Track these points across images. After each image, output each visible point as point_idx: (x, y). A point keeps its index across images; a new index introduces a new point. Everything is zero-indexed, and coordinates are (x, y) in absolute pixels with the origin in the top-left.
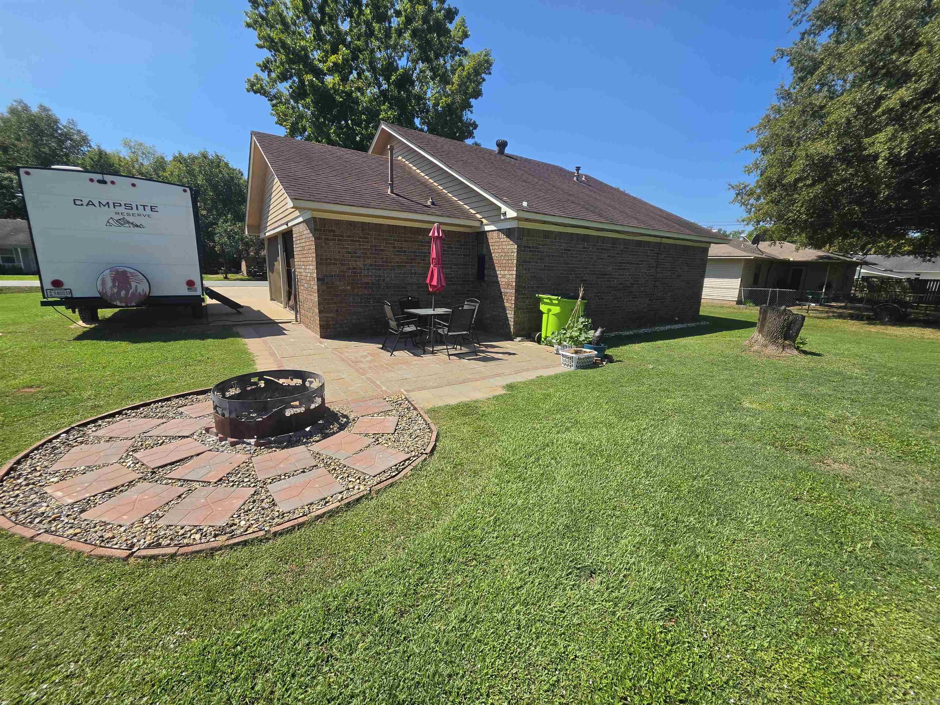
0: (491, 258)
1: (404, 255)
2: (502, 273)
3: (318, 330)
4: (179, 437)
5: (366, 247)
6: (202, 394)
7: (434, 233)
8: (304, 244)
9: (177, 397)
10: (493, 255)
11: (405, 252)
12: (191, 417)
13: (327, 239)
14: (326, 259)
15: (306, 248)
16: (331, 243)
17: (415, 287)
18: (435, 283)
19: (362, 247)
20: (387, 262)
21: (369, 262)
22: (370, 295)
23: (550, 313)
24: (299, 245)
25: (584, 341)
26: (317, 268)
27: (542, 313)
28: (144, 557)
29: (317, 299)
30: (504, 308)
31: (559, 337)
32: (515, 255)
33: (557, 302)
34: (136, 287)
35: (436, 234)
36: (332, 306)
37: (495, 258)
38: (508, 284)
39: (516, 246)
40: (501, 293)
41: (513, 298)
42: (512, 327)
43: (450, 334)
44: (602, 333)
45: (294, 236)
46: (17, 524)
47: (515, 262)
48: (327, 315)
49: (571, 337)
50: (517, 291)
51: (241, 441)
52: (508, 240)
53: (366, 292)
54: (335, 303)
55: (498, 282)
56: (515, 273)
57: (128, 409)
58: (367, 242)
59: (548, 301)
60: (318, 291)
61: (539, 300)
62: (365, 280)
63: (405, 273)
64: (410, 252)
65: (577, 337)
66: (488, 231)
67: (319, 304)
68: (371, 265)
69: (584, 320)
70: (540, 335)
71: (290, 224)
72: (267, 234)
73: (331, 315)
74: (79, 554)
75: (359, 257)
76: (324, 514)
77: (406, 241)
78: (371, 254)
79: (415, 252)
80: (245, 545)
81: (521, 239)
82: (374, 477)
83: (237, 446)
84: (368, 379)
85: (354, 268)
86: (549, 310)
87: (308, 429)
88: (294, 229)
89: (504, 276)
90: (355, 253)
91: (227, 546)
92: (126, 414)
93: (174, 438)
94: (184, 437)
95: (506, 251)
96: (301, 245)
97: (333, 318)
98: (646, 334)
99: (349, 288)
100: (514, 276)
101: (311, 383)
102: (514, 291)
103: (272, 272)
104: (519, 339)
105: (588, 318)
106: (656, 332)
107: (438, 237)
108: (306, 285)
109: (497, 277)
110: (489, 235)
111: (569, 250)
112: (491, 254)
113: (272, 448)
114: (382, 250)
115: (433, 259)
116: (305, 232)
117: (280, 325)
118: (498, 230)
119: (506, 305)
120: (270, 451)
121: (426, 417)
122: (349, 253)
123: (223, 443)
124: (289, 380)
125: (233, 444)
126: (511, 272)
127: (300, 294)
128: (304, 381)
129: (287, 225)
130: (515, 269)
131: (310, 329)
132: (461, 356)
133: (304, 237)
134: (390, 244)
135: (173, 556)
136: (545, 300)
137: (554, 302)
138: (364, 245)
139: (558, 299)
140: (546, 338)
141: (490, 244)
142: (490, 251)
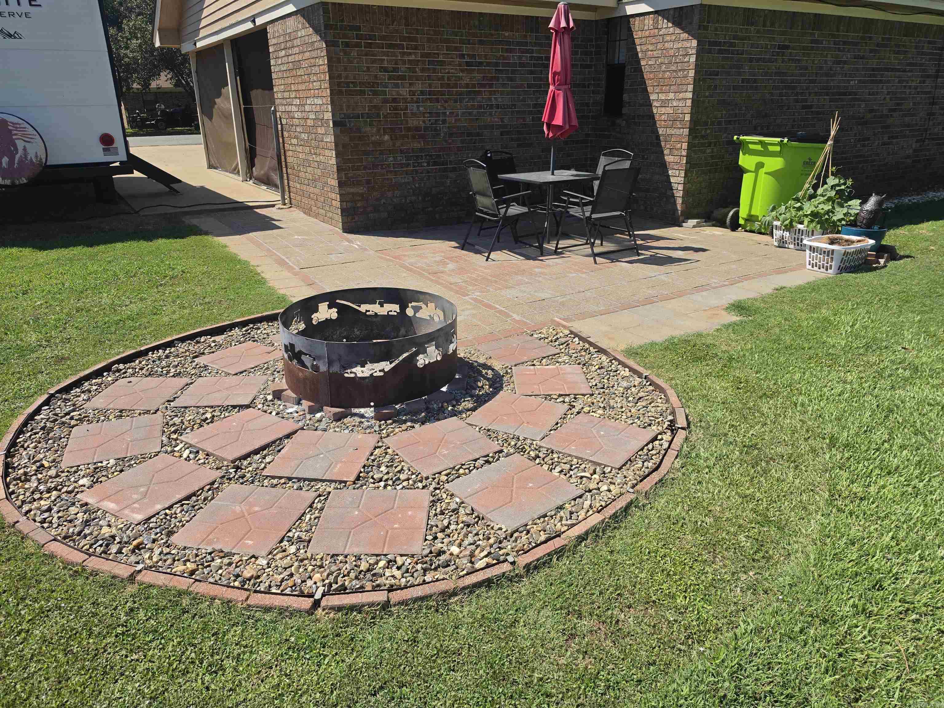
0: (639, 70)
1: (479, 71)
2: (662, 97)
3: (338, 218)
4: (234, 407)
5: (413, 57)
6: (218, 334)
7: (558, 22)
8: (297, 58)
9: (183, 340)
10: (643, 63)
11: (480, 64)
12: (228, 374)
13: (347, 45)
14: (348, 84)
15: (305, 64)
16: (354, 53)
17: (497, 133)
18: (558, 120)
19: (406, 58)
20: (448, 85)
21: (419, 87)
22: (421, 150)
23: (762, 171)
24: (285, 60)
25: (840, 220)
26: (332, 103)
27: (741, 171)
28: (339, 609)
29: (333, 161)
30: (664, 166)
31: (788, 215)
32: (693, 59)
33: (778, 148)
34: (25, 149)
35: (563, 24)
36: (359, 172)
37: (646, 70)
38: (674, 120)
39: (694, 43)
40: (658, 137)
41: (685, 146)
42: (679, 201)
43: (594, 216)
44: (879, 203)
45: (271, 42)
46: (90, 555)
47: (692, 73)
48: (352, 190)
49: (815, 215)
50: (692, 131)
51: (348, 411)
52: (678, 31)
53: (416, 145)
54: (365, 168)
55: (652, 116)
56: (690, 95)
57: (118, 362)
58: (416, 48)
59: (759, 147)
60: (336, 145)
61: (738, 147)
62: (413, 122)
63: (480, 107)
64: (488, 64)
65: (828, 212)
66: (633, 16)
67: (339, 169)
68: (422, 93)
69: (837, 181)
70: (737, 214)
71: (260, 21)
72: (199, 45)
73: (361, 190)
74: (228, 603)
75: (402, 78)
76: (587, 533)
77: (481, 42)
78: (423, 70)
79: (497, 64)
80: (489, 587)
81: (706, 28)
82: (620, 469)
83: (345, 420)
84: (475, 300)
85: (394, 100)
86: (760, 165)
87: (444, 389)
88: (269, 29)
89: (665, 103)
90: (395, 70)
91: (464, 588)
92: (119, 371)
93: (225, 408)
94: (242, 407)
95: (671, 52)
96: (291, 59)
97: (362, 195)
98: (917, 205)
99: (387, 137)
100: (689, 103)
101: (417, 309)
102: (686, 131)
103: (210, 118)
104: (692, 222)
105: (846, 178)
106: (932, 202)
107: (567, 29)
108: (304, 136)
109: (651, 105)
110: (636, 24)
111: (787, 47)
112: (638, 61)
113: (405, 422)
114: (442, 63)
115: (555, 74)
116: (303, 33)
117: (258, 211)
118: (656, 12)
119: (669, 159)
120: (404, 427)
121: (631, 363)
122: (385, 70)
123: (318, 415)
124: (377, 306)
125: (338, 418)
126: (681, 95)
127: (289, 153)
128: (403, 308)
129: (254, 21)
130: (690, 88)
131: (316, 216)
132: (612, 256)
133: (297, 42)
134: (456, 49)
135: (386, 606)
136: (751, 146)
137: (771, 148)
138: (410, 54)
139: (781, 144)
140: (751, 219)
141: (637, 41)
142: (637, 54)
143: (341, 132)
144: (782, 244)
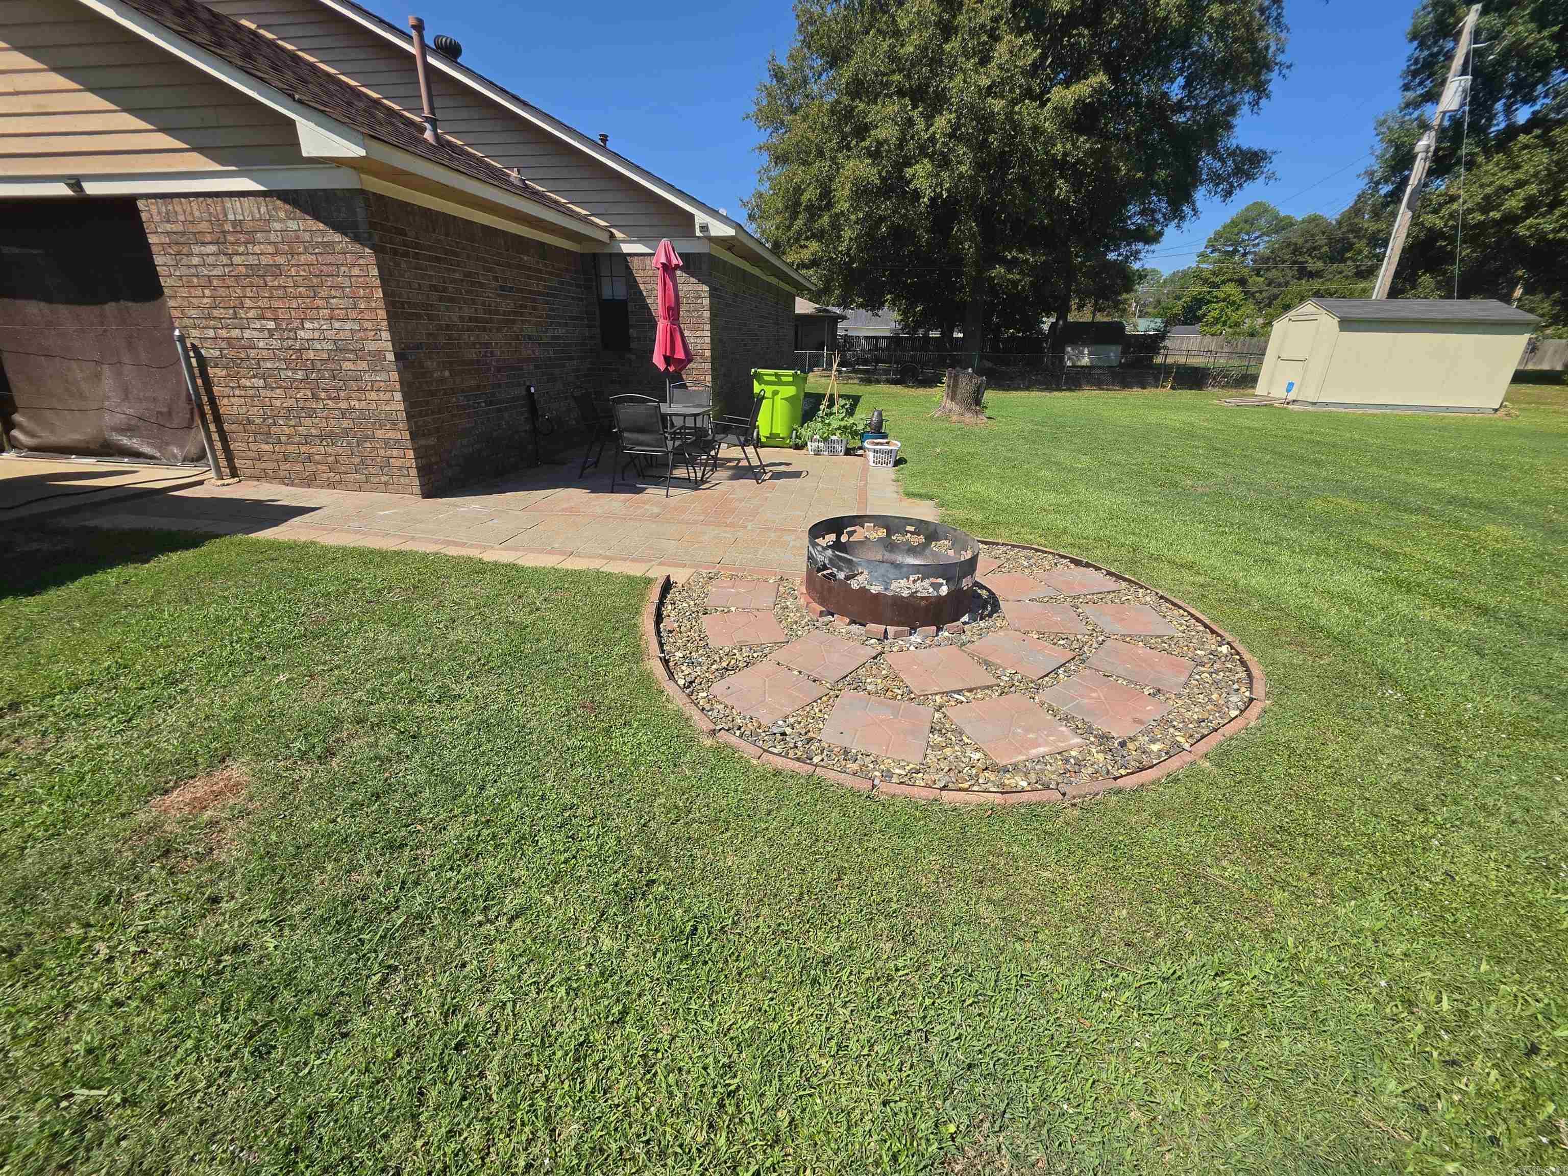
0: (644, 307)
1: (511, 298)
3: (409, 481)
5: (457, 276)
8: (268, 260)
10: (648, 301)
11: (511, 289)
13: (396, 253)
14: (403, 304)
16: (404, 264)
20: (490, 312)
23: (778, 398)
26: (389, 328)
27: (758, 398)
29: (396, 406)
32: (706, 302)
33: (791, 379)
36: (428, 419)
37: (653, 307)
39: (706, 288)
41: (709, 377)
47: (707, 314)
48: (424, 443)
50: (714, 365)
52: (685, 275)
53: (473, 382)
54: (433, 413)
56: (708, 334)
58: (458, 264)
59: (773, 378)
60: (400, 385)
61: (752, 378)
62: (467, 355)
64: (517, 290)
66: (630, 255)
67: (408, 416)
68: (470, 319)
75: (451, 300)
77: (509, 265)
78: (468, 292)
86: (775, 393)
90: (444, 289)
96: (242, 260)
97: (434, 448)
99: (447, 373)
100: (708, 340)
102: (708, 365)
110: (635, 264)
112: (643, 299)
114: (481, 285)
122: (436, 289)
126: (698, 333)
130: (708, 327)
134: (490, 270)
136: (765, 378)
137: (784, 379)
138: (454, 271)
139: (794, 376)
140: (772, 436)
141: (639, 280)
142: (641, 292)
143: (405, 367)
144: (818, 452)
